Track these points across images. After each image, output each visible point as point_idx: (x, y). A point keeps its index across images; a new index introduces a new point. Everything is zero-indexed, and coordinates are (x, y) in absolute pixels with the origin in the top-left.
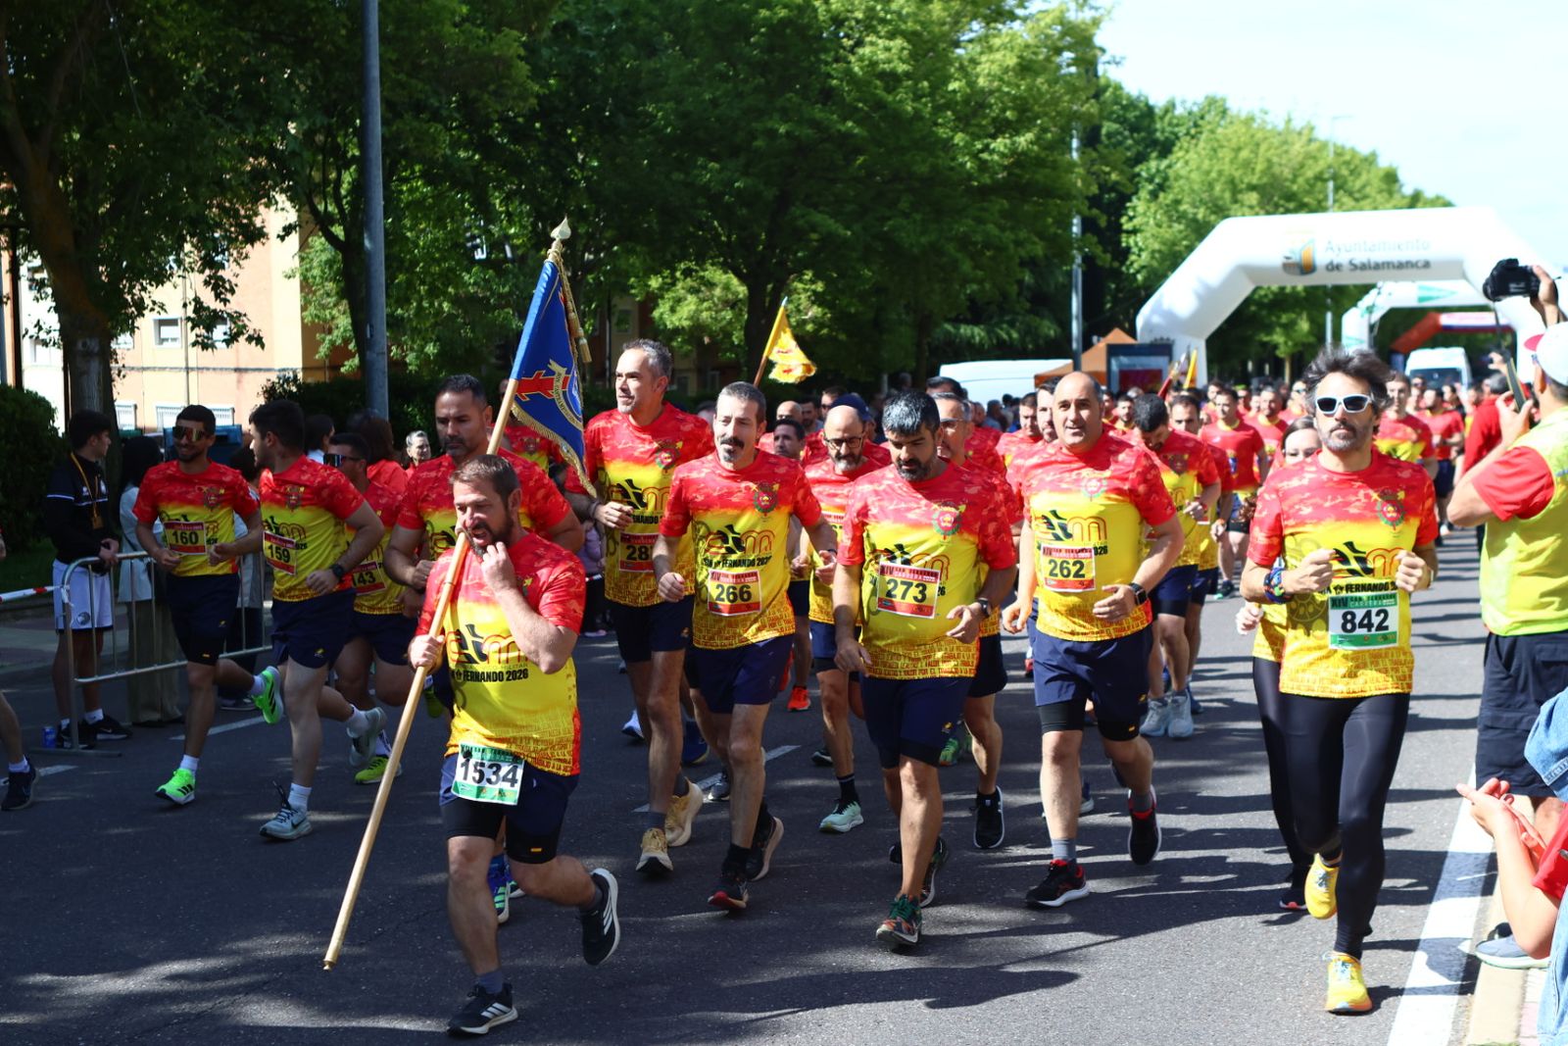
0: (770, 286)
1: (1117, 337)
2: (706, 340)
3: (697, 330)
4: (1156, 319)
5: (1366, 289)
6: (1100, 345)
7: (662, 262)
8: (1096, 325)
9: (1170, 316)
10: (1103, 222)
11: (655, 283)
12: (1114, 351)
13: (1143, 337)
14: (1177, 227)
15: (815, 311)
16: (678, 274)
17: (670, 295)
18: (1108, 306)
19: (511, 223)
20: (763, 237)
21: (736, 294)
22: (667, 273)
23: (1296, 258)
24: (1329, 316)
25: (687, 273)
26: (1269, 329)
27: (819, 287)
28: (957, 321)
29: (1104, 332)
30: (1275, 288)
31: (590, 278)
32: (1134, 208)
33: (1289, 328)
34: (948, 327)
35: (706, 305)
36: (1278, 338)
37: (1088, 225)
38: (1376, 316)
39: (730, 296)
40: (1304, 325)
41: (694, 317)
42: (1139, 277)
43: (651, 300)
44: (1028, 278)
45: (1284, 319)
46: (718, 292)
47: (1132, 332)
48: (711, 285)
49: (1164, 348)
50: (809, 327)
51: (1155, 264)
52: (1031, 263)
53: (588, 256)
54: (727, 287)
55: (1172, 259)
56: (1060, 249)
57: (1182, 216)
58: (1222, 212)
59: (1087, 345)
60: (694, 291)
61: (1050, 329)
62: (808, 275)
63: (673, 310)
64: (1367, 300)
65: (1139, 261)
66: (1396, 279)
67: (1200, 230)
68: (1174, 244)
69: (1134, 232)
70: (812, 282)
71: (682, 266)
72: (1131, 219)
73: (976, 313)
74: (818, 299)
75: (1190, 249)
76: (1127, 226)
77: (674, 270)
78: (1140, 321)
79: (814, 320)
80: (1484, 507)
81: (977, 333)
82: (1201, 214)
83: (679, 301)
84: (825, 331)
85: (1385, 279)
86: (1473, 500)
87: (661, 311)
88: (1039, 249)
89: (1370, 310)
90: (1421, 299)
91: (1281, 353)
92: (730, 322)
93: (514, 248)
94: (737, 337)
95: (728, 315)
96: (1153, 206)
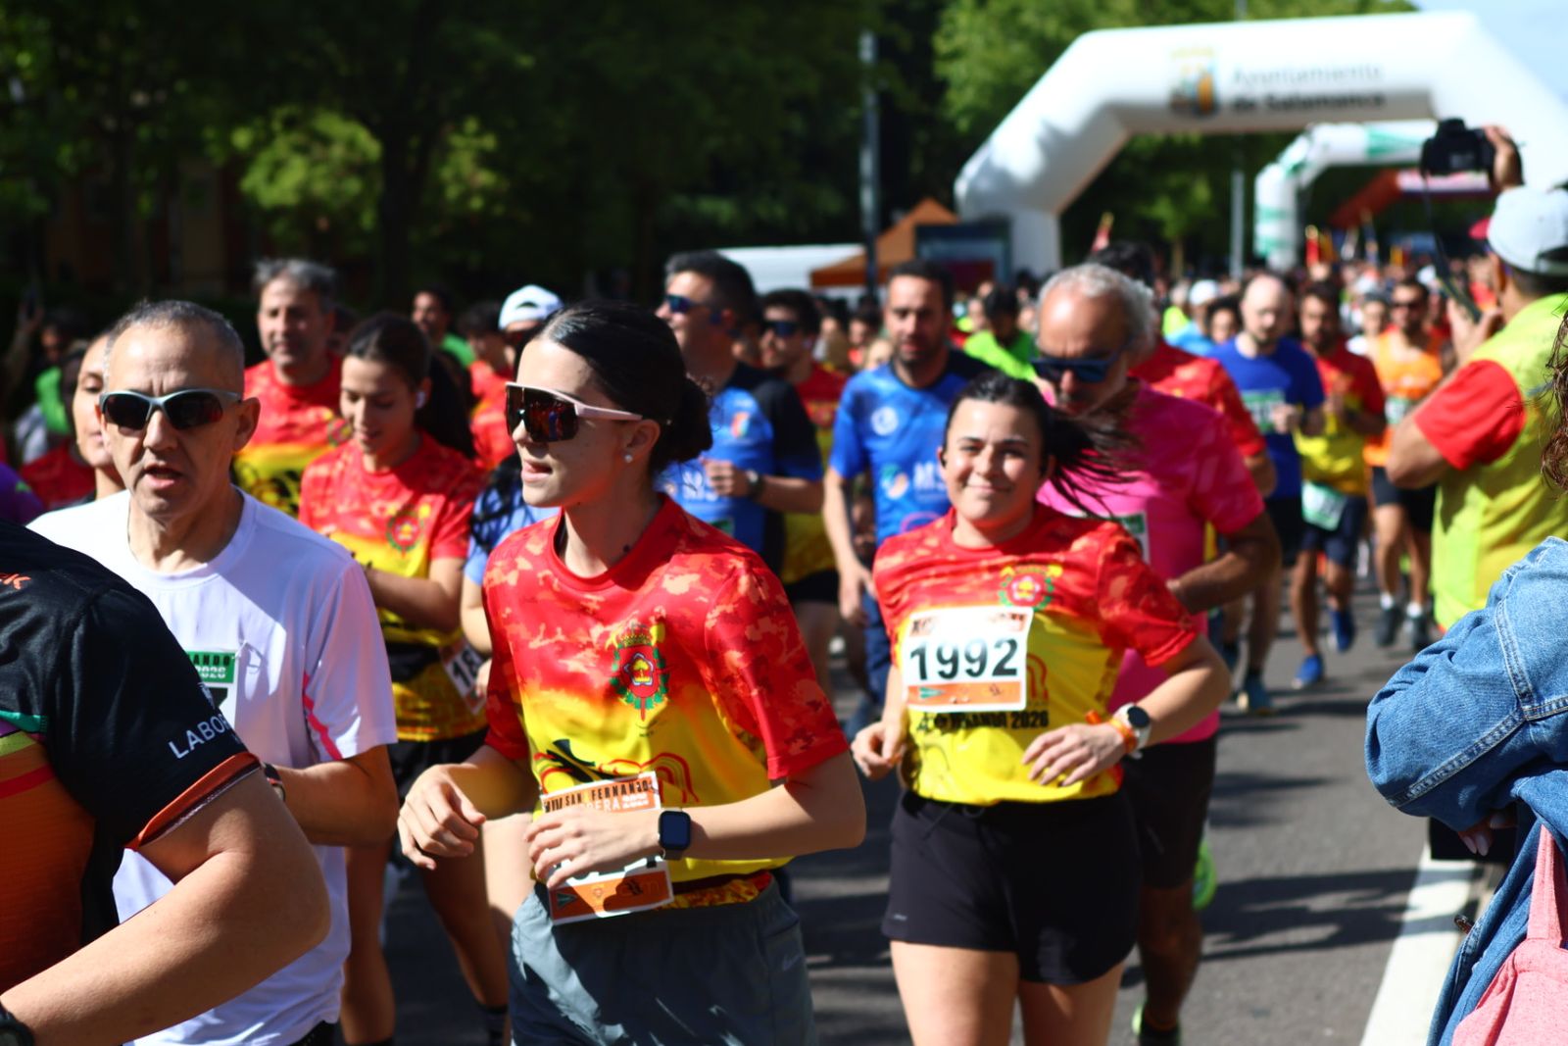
0: (414, 142)
1: (930, 212)
2: (323, 223)
3: (307, 208)
4: (985, 185)
5: (1287, 138)
6: (905, 224)
7: (250, 107)
8: (898, 196)
9: (1003, 179)
10: (905, 41)
11: (242, 138)
12: (924, 233)
13: (968, 213)
14: (1018, 48)
15: (485, 178)
16: (277, 126)
17: (265, 158)
18: (917, 166)
19: (20, 48)
20: (402, 67)
21: (364, 154)
22: (258, 122)
23: (1189, 92)
24: (1238, 181)
25: (290, 124)
26: (1150, 197)
27: (489, 142)
28: (695, 191)
29: (909, 204)
30: (1159, 135)
31: (144, 132)
32: (952, 21)
33: (1179, 196)
34: (681, 201)
35: (321, 170)
36: (1163, 210)
37: (884, 47)
38: (1307, 176)
39: (356, 158)
40: (1201, 192)
41: (304, 190)
42: (963, 124)
43: (240, 163)
44: (797, 124)
45: (1174, 180)
46: (338, 152)
47: (949, 202)
48: (325, 141)
49: (996, 227)
50: (477, 203)
51: (985, 104)
52: (799, 104)
53: (140, 99)
54: (351, 144)
55: (1008, 94)
56: (842, 82)
57: (1023, 33)
58: (1081, 24)
59: (885, 223)
60: (302, 150)
61: (830, 203)
62: (471, 125)
63: (271, 178)
64: (1295, 153)
65: (961, 99)
66: (1335, 120)
67: (1049, 52)
68: (1012, 71)
69: (955, 55)
70: (479, 134)
71: (282, 112)
72: (949, 37)
73: (722, 182)
74: (486, 160)
75: (1035, 79)
76: (942, 45)
77: (268, 119)
78: (961, 187)
79: (485, 192)
80: (1432, 453)
81: (722, 209)
82: (1051, 27)
83: (278, 166)
84: (499, 210)
85: (1319, 121)
86: (1416, 445)
87: (254, 181)
88: (811, 84)
89: (1297, 169)
90: (1372, 151)
91: (1171, 231)
92: (359, 199)
93: (26, 85)
94: (368, 219)
95: (353, 186)
96: (980, 19)
